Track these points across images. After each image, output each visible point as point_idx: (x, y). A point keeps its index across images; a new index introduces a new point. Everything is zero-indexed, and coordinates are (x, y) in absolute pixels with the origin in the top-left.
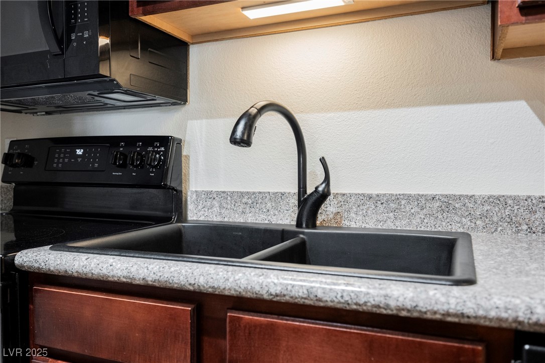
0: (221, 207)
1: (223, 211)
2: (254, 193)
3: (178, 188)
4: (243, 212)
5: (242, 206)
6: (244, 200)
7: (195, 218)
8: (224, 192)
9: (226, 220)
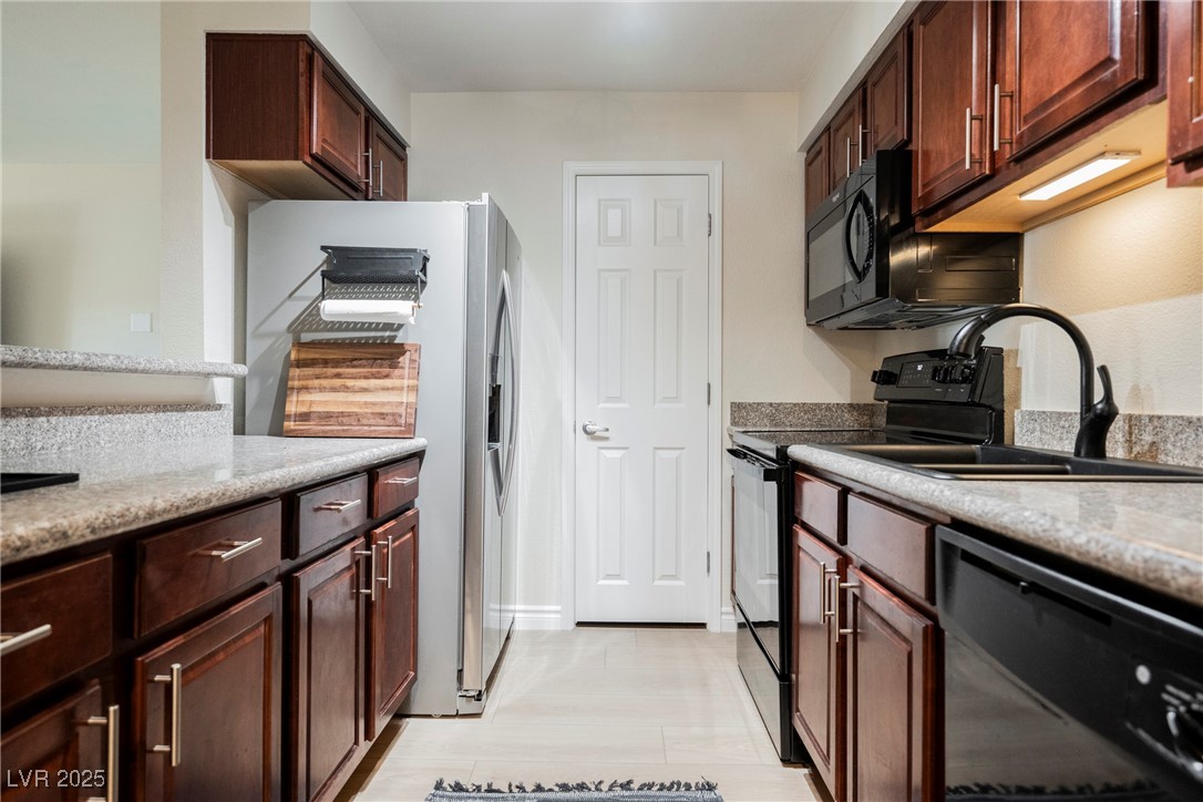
0: (1042, 431)
1: (1043, 436)
2: (1070, 414)
3: (997, 406)
4: (1061, 439)
5: (1060, 430)
6: (1062, 423)
7: (1020, 444)
8: (1044, 412)
9: (1046, 447)
